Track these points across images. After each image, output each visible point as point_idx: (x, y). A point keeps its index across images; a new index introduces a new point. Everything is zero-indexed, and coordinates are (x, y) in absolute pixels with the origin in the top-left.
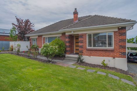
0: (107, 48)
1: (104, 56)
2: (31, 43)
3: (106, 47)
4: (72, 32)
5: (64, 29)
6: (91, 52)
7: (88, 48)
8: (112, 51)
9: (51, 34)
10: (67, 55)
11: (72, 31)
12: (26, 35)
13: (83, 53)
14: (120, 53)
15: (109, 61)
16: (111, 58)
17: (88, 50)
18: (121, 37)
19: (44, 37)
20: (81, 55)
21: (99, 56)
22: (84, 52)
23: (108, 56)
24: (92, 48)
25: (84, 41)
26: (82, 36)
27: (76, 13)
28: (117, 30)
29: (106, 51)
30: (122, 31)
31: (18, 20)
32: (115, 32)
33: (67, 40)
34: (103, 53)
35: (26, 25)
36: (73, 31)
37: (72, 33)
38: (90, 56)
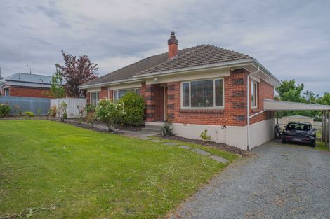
0: (215, 108)
1: (208, 123)
2: (88, 101)
3: (212, 106)
4: (156, 79)
5: (142, 73)
6: (188, 117)
7: (183, 108)
8: (221, 113)
9: (122, 84)
10: (148, 123)
11: (154, 78)
12: (80, 87)
13: (174, 118)
14: (235, 118)
15: (217, 132)
16: (219, 127)
17: (183, 113)
18: (235, 88)
19: (111, 89)
20: (171, 122)
22: (175, 116)
23: (215, 123)
24: (190, 108)
25: (176, 95)
26: (172, 86)
27: (173, 42)
28: (229, 74)
29: (212, 113)
30: (238, 76)
31: (66, 58)
32: (226, 78)
33: (148, 94)
34: (207, 117)
35: (81, 68)
36: (158, 78)
37: (156, 81)
38: (185, 123)
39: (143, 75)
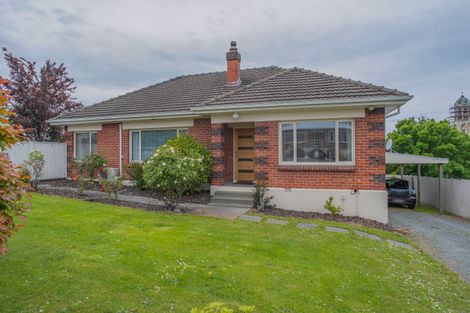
0: (338, 163)
1: (328, 187)
3: (333, 160)
4: (235, 116)
5: (207, 104)
6: (294, 177)
7: (282, 163)
8: (351, 172)
10: (215, 189)
11: (233, 113)
13: (267, 179)
14: (372, 178)
15: (343, 200)
16: (347, 192)
17: (285, 171)
18: (373, 135)
20: (264, 186)
21: (314, 186)
22: (270, 176)
23: (340, 186)
24: (294, 163)
25: (271, 143)
26: (265, 128)
27: (233, 56)
28: (362, 115)
29: (335, 171)
30: (375, 119)
31: (14, 63)
32: (358, 120)
33: (217, 139)
34: (327, 177)
36: (238, 113)
37: (235, 119)
38: (288, 187)
39: (208, 108)
